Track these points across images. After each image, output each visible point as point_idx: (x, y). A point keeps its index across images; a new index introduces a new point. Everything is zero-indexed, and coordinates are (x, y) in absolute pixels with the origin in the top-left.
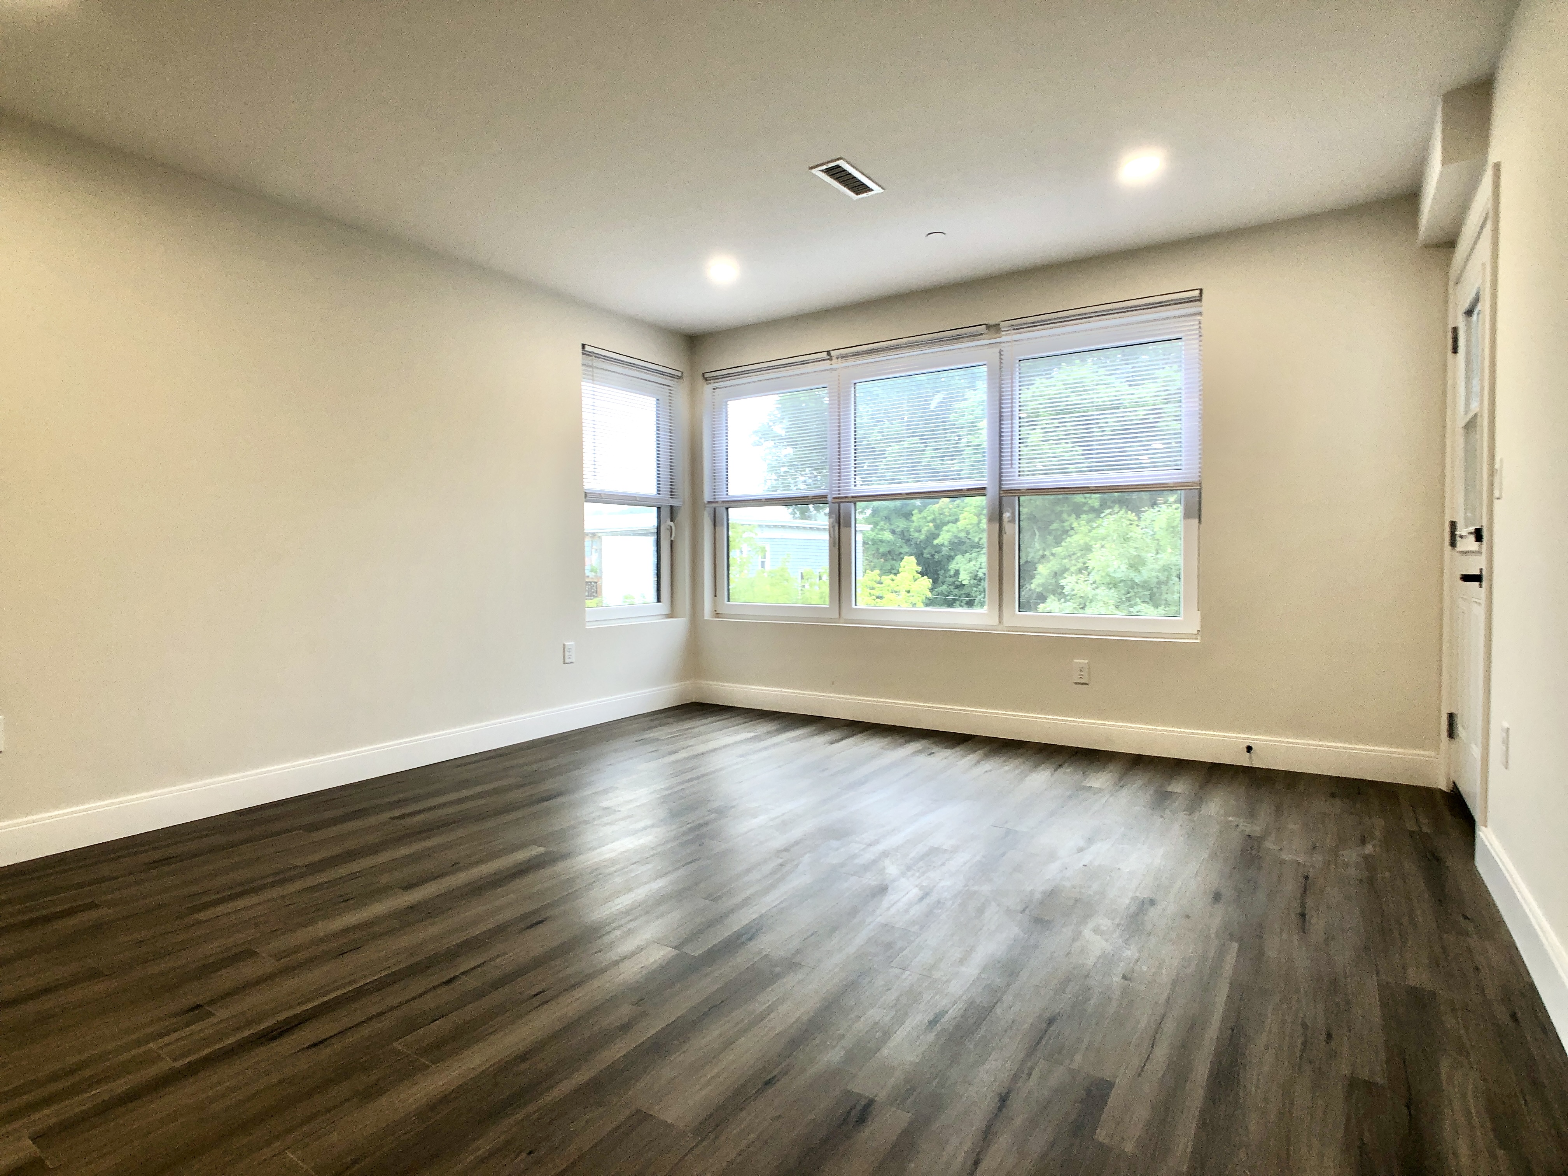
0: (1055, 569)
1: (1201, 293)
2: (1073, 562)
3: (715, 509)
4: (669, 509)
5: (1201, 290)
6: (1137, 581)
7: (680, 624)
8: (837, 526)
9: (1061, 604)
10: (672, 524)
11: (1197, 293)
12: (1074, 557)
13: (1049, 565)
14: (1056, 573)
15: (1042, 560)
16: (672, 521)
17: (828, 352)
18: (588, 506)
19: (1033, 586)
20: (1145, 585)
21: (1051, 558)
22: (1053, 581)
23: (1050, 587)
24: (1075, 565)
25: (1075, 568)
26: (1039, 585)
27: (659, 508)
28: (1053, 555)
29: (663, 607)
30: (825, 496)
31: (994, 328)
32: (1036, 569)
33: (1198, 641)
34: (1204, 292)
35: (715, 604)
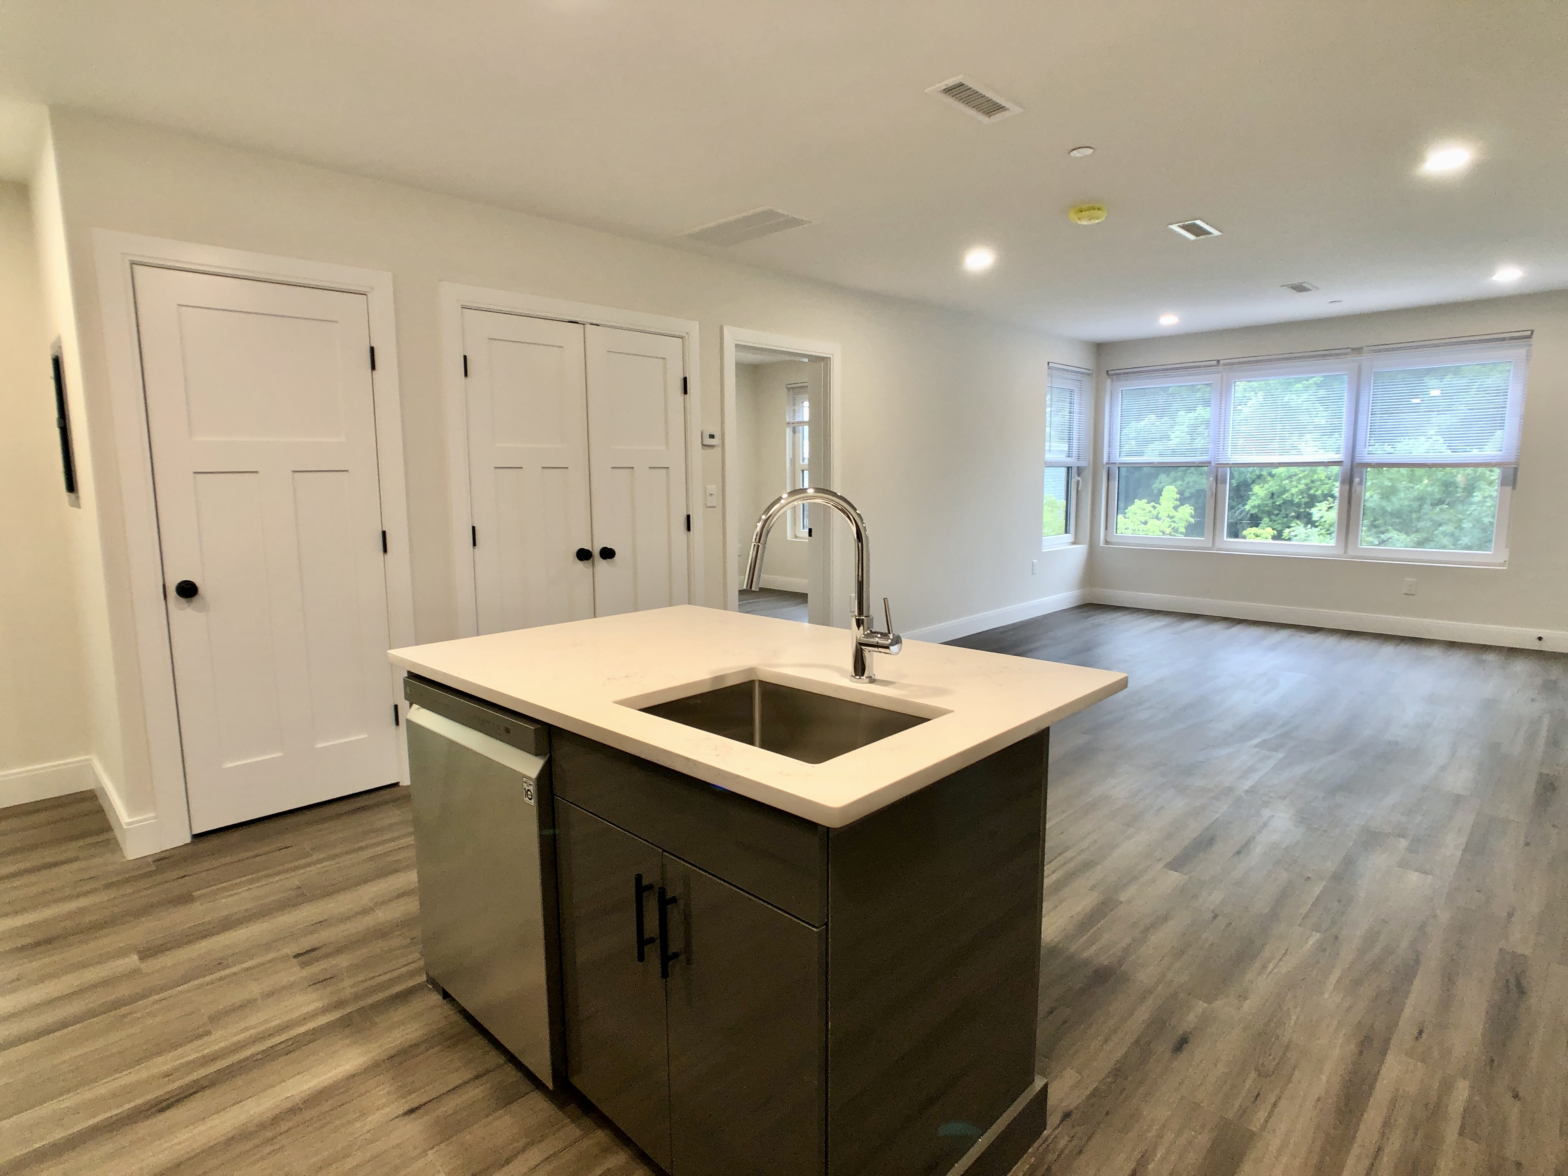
0: (1273, 489)
1: (1532, 333)
2: (1294, 483)
3: (1109, 468)
4: (1076, 469)
5: (1532, 332)
6: (1389, 510)
7: (1081, 550)
8: (1215, 483)
9: (1306, 529)
10: (1079, 478)
11: (1529, 333)
12: (1294, 478)
13: (1266, 486)
14: (1273, 494)
15: (1259, 481)
16: (1078, 476)
17: (1218, 361)
18: (1047, 470)
19: (1247, 507)
20: (1397, 514)
21: (1269, 478)
22: (1270, 502)
23: (1266, 508)
24: (1297, 487)
25: (1297, 490)
26: (1253, 507)
27: (1068, 468)
28: (1272, 476)
29: (1070, 537)
30: (1210, 463)
31: (1358, 350)
32: (1251, 490)
33: (1505, 568)
34: (1535, 333)
35: (1106, 535)
